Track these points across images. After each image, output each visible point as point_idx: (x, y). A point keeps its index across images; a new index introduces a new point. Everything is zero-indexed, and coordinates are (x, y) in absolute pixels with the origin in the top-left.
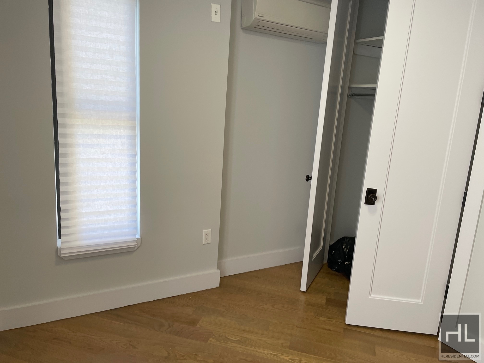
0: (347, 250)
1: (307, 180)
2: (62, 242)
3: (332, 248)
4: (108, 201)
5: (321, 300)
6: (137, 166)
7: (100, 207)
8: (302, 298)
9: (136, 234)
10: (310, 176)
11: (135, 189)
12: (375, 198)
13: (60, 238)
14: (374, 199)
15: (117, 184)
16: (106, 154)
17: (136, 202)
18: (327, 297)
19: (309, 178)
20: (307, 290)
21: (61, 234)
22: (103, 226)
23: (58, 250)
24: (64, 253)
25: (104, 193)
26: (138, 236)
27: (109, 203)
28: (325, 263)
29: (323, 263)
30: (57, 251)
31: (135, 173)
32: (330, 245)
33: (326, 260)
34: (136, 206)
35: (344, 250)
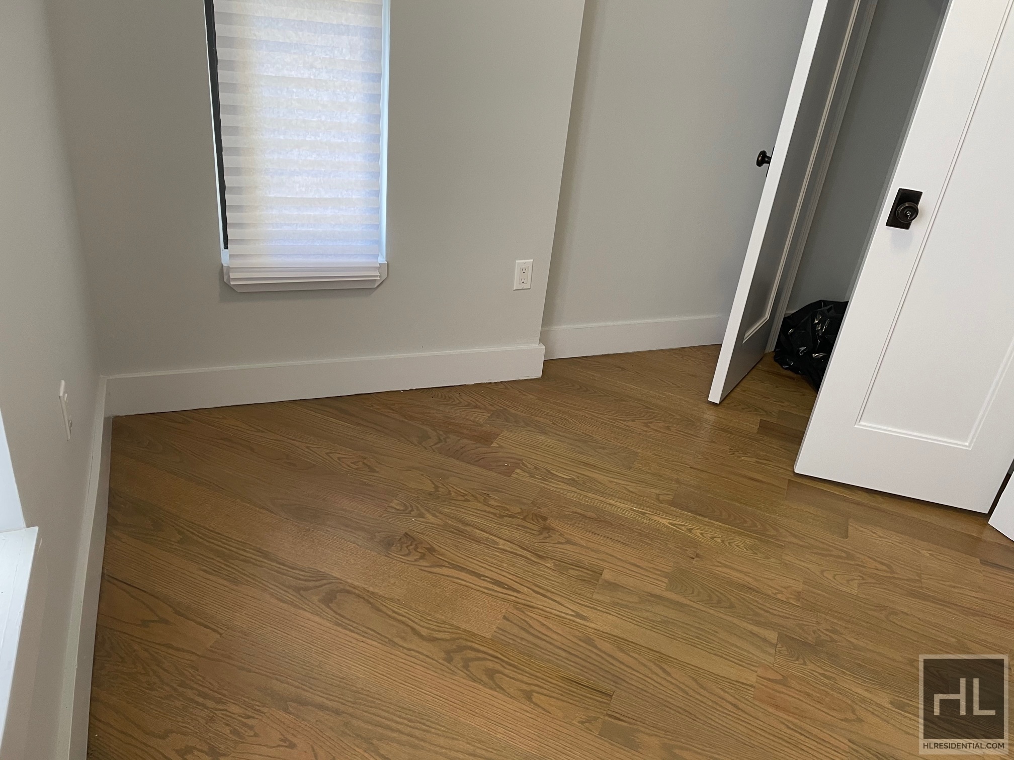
0: (822, 328)
1: (759, 164)
2: (230, 255)
3: (788, 322)
4: (321, 178)
5: (750, 423)
6: (383, 103)
7: (304, 189)
8: (710, 416)
9: (378, 255)
10: (768, 155)
11: (377, 157)
12: (915, 212)
13: (227, 248)
14: (911, 216)
15: (339, 141)
16: (316, 68)
17: (379, 186)
18: (762, 419)
19: (764, 159)
20: (721, 402)
21: (229, 238)
22: (311, 229)
23: (225, 271)
24: (236, 277)
25: (313, 159)
26: (382, 259)
27: (322, 182)
28: (770, 351)
29: (765, 353)
30: (222, 272)
31: (378, 117)
32: (786, 316)
33: (771, 347)
34: (378, 193)
35: (815, 328)
